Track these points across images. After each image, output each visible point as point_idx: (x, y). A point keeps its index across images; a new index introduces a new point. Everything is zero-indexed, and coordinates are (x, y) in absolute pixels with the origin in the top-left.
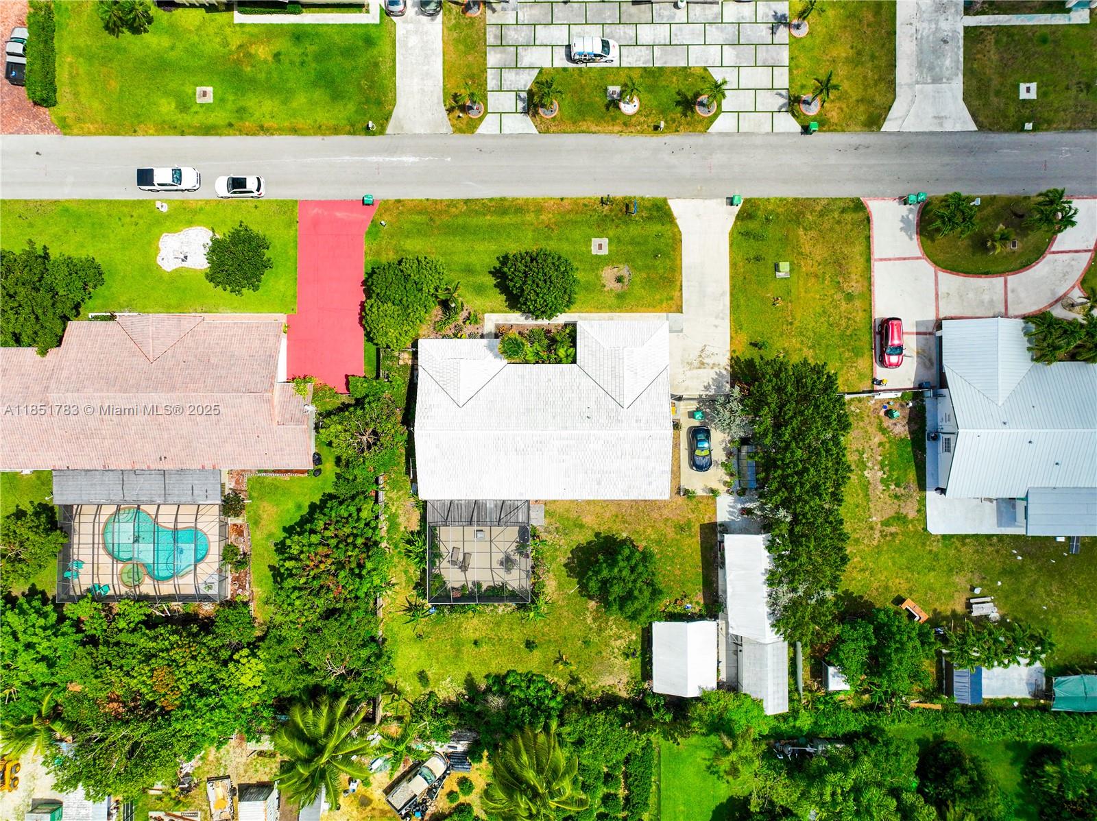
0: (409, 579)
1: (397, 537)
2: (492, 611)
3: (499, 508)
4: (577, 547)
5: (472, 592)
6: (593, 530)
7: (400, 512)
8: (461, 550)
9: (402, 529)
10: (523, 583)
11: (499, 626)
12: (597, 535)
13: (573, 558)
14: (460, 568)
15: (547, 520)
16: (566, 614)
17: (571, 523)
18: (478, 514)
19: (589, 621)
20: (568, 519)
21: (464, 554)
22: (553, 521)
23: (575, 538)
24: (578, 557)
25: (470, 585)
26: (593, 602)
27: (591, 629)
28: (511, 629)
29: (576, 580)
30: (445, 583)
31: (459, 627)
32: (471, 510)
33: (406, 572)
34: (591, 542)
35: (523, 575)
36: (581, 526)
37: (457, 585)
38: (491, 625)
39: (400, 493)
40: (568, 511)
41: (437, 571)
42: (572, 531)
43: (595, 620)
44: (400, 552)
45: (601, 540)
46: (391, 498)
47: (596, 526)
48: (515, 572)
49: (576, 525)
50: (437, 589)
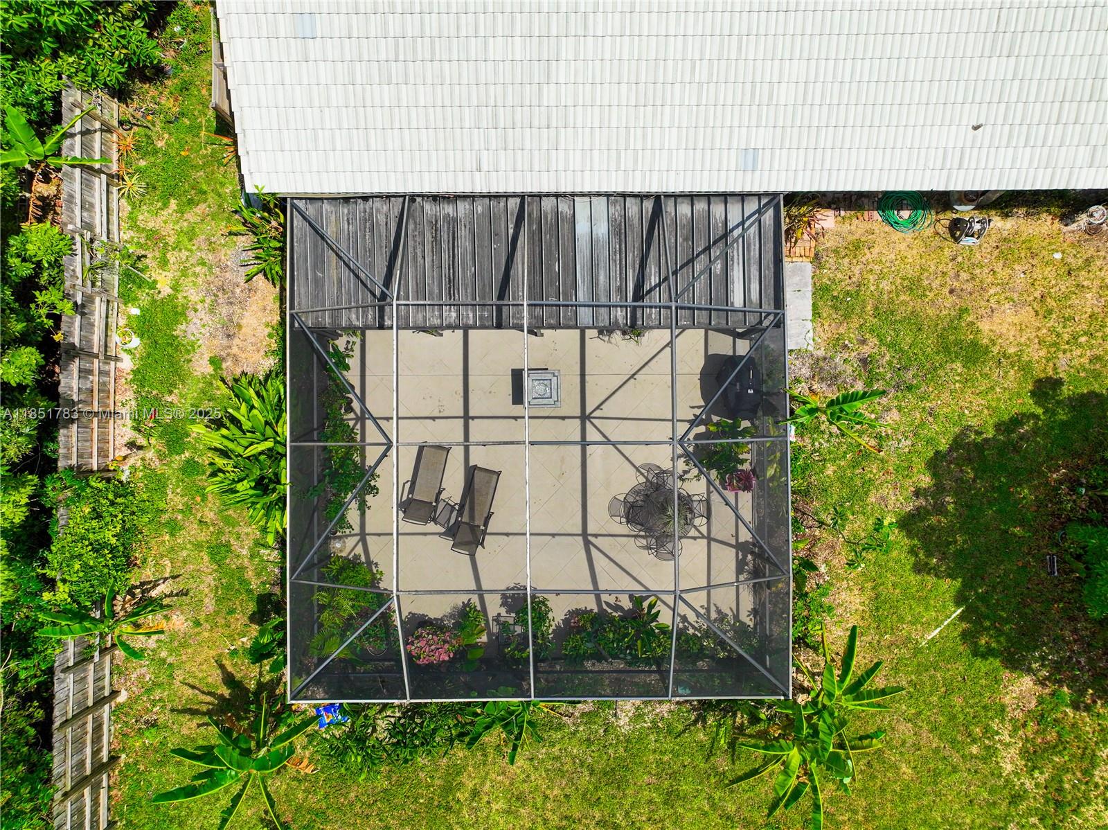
0: (231, 584)
1: (181, 400)
2: (589, 717)
3: (634, 241)
4: (957, 443)
5: (501, 640)
6: (1025, 368)
7: (194, 297)
8: (457, 454)
9: (202, 367)
10: (724, 600)
11: (621, 784)
12: (1045, 388)
13: (939, 489)
14: (451, 532)
15: (829, 329)
16: (905, 729)
17: (929, 342)
18: (536, 268)
19: (1010, 760)
20: (915, 322)
21: (471, 472)
22: (850, 332)
23: (943, 402)
24: (961, 489)
25: (494, 607)
26: (1027, 682)
27: (1015, 799)
28: (671, 797)
29: (948, 586)
30: (383, 597)
31: (448, 789)
32: (501, 249)
33: (219, 551)
34: (1016, 421)
35: (726, 561)
36: (974, 353)
37: (436, 609)
38: (585, 779)
39: (193, 215)
40: (913, 286)
41: (345, 547)
42: (930, 373)
43: (1033, 757)
44: (191, 467)
45: (1062, 415)
46: (154, 237)
47: (1036, 354)
48: (692, 552)
49: (945, 348)
50: (349, 624)
